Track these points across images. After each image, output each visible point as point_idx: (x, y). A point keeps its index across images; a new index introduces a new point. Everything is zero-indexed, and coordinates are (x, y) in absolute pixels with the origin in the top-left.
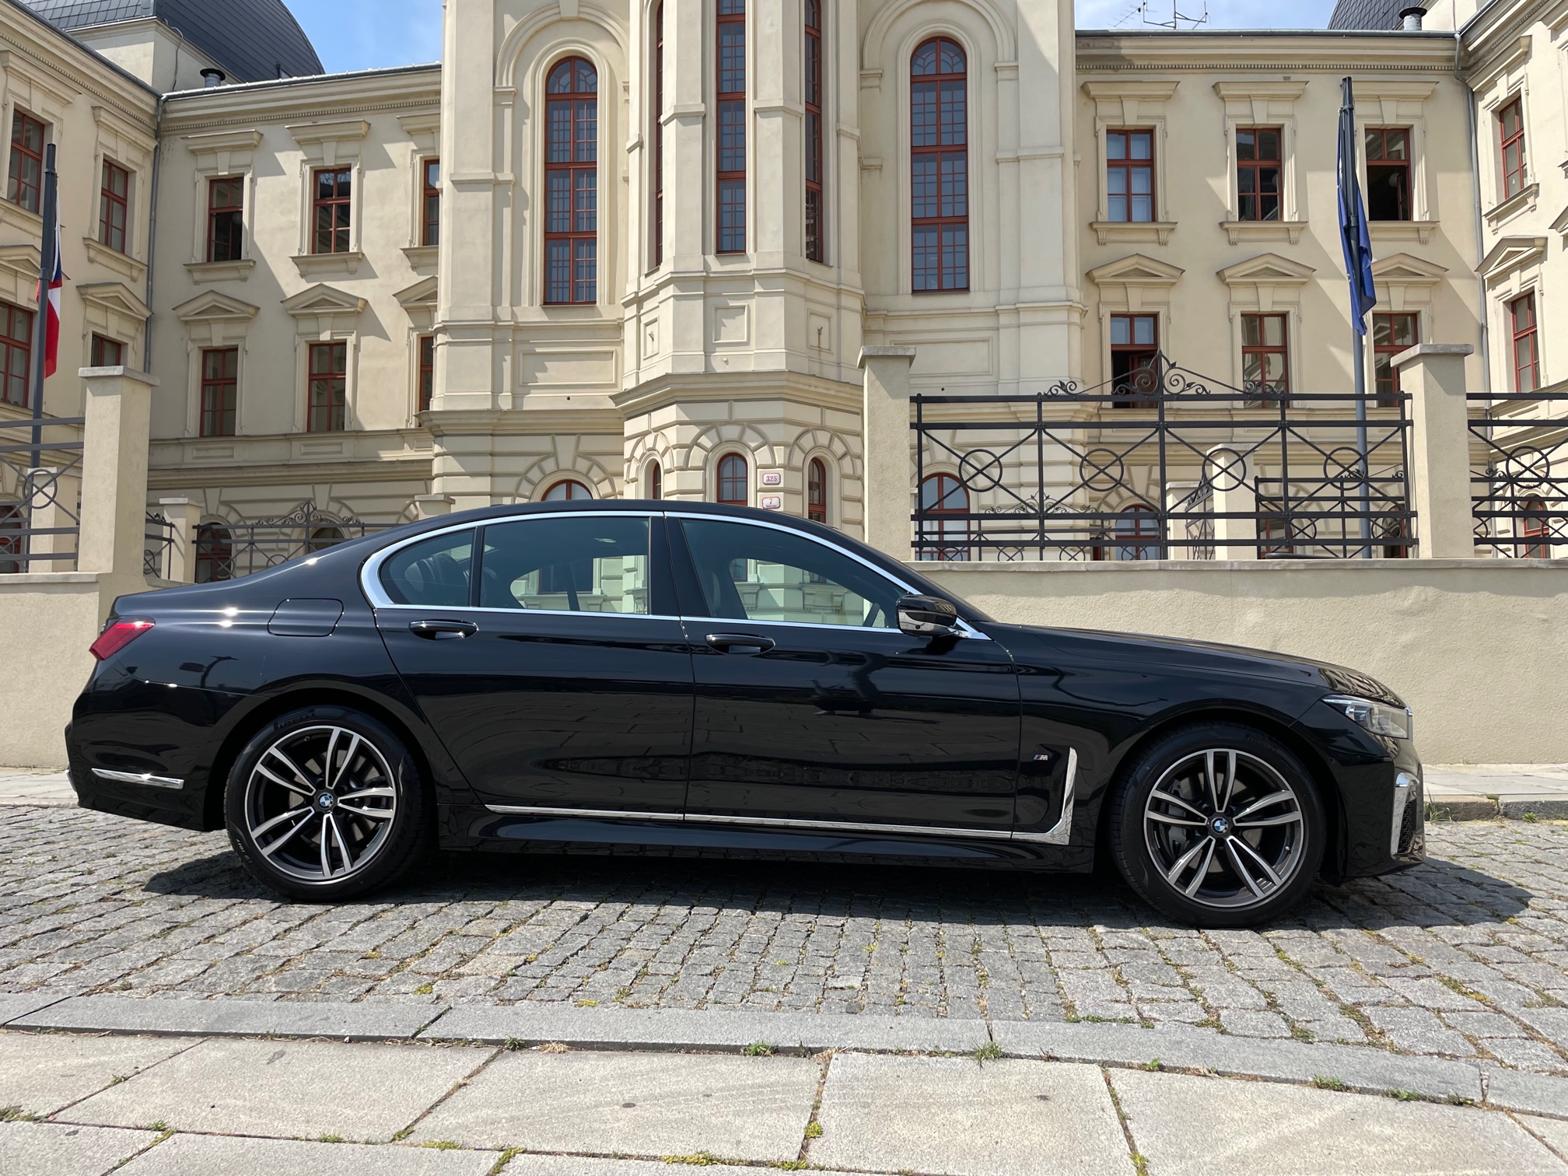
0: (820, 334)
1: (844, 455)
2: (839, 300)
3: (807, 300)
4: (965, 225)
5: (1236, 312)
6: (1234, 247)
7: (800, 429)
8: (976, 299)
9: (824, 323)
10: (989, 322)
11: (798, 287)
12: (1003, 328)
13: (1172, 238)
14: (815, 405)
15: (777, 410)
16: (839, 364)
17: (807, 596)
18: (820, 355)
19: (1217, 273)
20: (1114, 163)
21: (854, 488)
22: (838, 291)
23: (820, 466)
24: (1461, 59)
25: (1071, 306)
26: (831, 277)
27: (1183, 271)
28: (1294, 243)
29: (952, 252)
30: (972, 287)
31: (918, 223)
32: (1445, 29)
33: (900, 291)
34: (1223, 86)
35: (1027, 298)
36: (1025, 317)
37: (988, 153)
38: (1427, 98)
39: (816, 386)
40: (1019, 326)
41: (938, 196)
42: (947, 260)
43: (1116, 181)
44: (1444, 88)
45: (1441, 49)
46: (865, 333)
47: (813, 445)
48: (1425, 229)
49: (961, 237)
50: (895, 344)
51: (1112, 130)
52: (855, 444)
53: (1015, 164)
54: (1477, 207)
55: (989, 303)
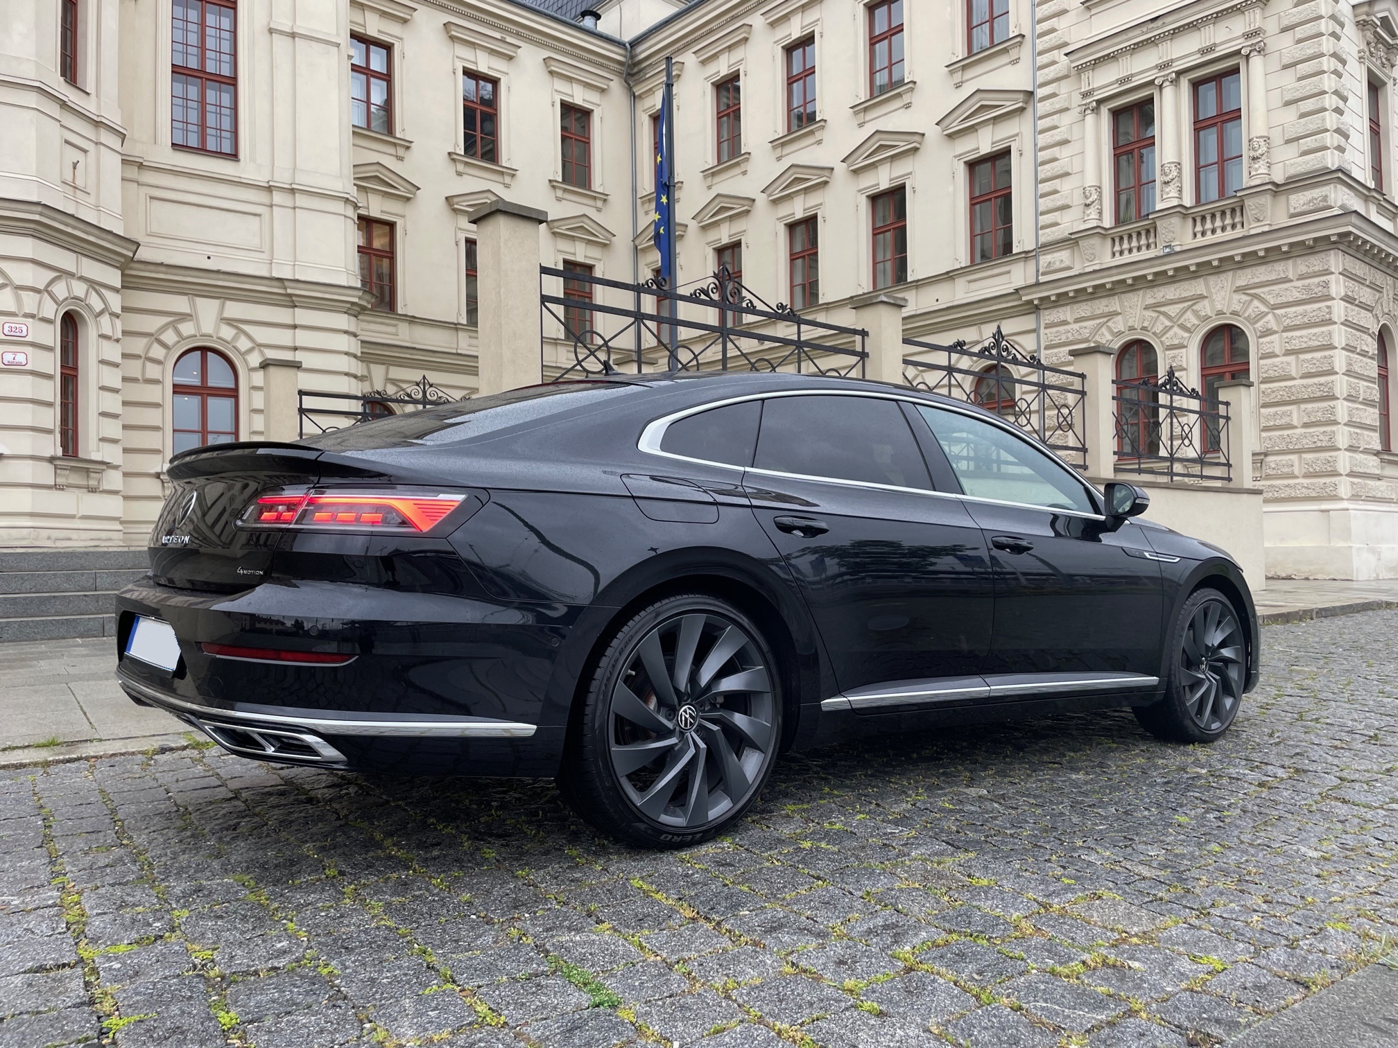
0: (75, 168)
1: (101, 313)
2: (98, 135)
3: (62, 126)
4: (232, 88)
5: (462, 237)
6: (459, 178)
7: (55, 274)
8: (246, 169)
9: (78, 156)
10: (262, 197)
11: (54, 110)
12: (276, 205)
13: (407, 155)
14: (69, 249)
15: (26, 246)
16: (97, 208)
17: (59, 471)
18: (75, 193)
19: (446, 198)
20: (355, 68)
21: (113, 352)
22: (97, 124)
23: (70, 323)
24: (629, 66)
25: (347, 199)
26: (89, 106)
27: (419, 189)
28: (507, 186)
29: (216, 113)
30: (241, 155)
31: (177, 70)
32: (617, 36)
33: (159, 141)
34: (453, 27)
35: (303, 180)
36: (301, 200)
37: (261, 21)
38: (603, 91)
39: (74, 228)
40: (294, 208)
41: (202, 48)
42: (211, 120)
43: (355, 85)
44: (616, 86)
45: (616, 54)
46: (122, 179)
47: (67, 295)
48: (600, 199)
49: (226, 99)
50: (151, 198)
51: (354, 36)
52: (115, 302)
53: (290, 39)
54: (634, 190)
55: (262, 178)
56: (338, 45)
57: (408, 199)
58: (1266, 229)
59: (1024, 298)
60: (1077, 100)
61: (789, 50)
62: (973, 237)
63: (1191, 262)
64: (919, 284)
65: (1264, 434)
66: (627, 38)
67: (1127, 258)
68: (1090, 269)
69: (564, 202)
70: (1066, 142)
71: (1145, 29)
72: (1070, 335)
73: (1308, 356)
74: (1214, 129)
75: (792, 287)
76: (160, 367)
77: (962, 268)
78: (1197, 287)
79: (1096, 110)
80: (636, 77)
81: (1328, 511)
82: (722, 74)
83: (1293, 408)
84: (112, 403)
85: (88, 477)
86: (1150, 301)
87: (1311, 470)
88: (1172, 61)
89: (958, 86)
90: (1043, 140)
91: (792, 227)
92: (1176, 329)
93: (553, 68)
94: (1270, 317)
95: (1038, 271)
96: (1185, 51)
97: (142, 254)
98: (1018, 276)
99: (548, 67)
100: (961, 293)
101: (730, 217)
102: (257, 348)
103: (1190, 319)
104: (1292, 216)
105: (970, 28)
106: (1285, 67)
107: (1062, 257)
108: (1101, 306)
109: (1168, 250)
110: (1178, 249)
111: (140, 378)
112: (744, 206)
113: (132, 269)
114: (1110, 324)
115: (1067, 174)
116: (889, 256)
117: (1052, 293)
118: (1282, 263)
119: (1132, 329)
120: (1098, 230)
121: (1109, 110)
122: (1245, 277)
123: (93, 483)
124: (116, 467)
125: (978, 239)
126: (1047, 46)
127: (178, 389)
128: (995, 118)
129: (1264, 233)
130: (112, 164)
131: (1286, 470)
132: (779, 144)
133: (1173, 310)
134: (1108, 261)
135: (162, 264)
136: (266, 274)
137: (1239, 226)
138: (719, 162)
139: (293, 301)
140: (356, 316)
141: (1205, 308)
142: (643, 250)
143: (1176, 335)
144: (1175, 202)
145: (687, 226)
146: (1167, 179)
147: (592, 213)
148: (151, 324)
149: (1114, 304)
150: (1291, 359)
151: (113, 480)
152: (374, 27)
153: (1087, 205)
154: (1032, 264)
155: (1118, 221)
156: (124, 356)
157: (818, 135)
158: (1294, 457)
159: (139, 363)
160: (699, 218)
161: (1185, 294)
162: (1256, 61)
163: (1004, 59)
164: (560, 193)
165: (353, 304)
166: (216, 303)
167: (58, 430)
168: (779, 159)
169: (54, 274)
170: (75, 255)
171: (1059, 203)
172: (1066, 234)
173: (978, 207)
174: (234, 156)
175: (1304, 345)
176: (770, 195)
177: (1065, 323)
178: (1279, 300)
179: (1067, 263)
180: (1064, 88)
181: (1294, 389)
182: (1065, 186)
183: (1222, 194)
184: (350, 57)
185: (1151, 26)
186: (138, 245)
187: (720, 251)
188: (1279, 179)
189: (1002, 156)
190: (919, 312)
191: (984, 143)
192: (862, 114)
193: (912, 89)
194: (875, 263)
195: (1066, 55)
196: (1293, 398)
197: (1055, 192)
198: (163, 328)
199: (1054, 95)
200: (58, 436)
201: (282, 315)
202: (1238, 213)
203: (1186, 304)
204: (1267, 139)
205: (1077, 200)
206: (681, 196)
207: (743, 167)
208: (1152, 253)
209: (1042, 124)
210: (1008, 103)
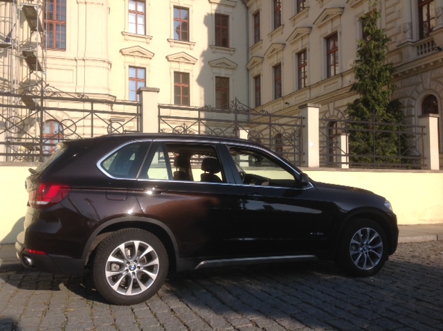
4: (65, 25)
5: (172, 71)
6: (172, 48)
8: (68, 53)
10: (73, 63)
12: (78, 66)
13: (151, 42)
19: (166, 57)
27: (155, 54)
28: (191, 49)
29: (60, 35)
30: (67, 48)
35: (87, 55)
36: (87, 63)
38: (234, 7)
40: (85, 66)
41: (55, 12)
42: (58, 37)
43: (132, 18)
48: (232, 50)
49: (64, 29)
53: (85, 5)
55: (73, 56)
57: (151, 58)
64: (342, 75)
69: (216, 53)
75: (299, 80)
93: (211, 1)
101: (277, 52)
107: (396, 57)
108: (412, 80)
112: (281, 47)
114: (417, 88)
115: (398, 18)
119: (426, 90)
120: (410, 43)
132: (293, 20)
134: (415, 57)
136: (73, 91)
138: (274, 30)
142: (250, 69)
145: (264, 58)
147: (228, 56)
149: (418, 78)
155: (421, 38)
157: (306, 14)
160: (267, 54)
164: (214, 50)
168: (293, 26)
171: (394, 33)
176: (290, 41)
182: (397, 24)
187: (275, 67)
190: (343, 87)
192: (321, 2)
197: (393, 27)
205: (402, 30)
206: (262, 46)
207: (282, 30)
208: (432, 52)
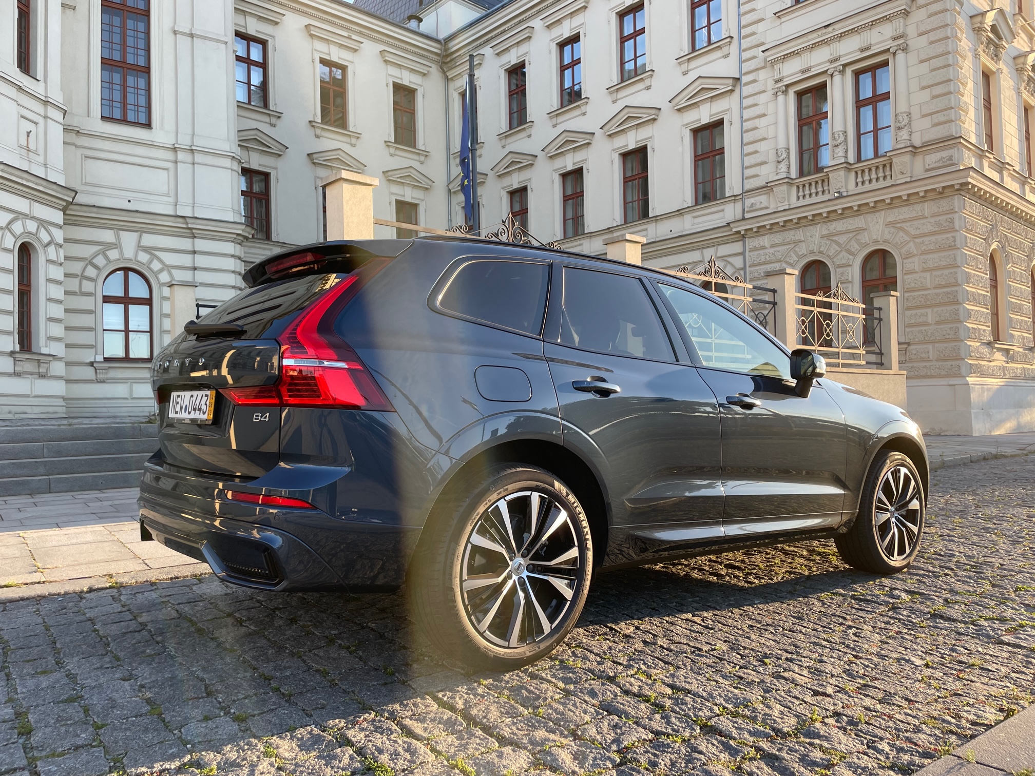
0: (28, 136)
1: (48, 244)
2: (46, 111)
3: (18, 104)
4: (146, 75)
6: (317, 139)
8: (157, 135)
9: (30, 126)
10: (170, 155)
11: (12, 92)
12: (180, 162)
13: (278, 122)
14: (24, 197)
16: (45, 165)
17: (17, 362)
19: (308, 155)
20: (239, 58)
21: (57, 273)
22: (46, 103)
23: (25, 251)
24: (444, 56)
25: (234, 157)
26: (38, 88)
27: (287, 148)
28: (353, 146)
29: (134, 93)
30: (154, 125)
31: (106, 63)
32: (434, 35)
33: (91, 115)
34: (312, 28)
35: (199, 142)
36: (199, 158)
37: (167, 24)
38: (424, 75)
39: (27, 180)
40: (193, 164)
41: (124, 45)
42: (131, 99)
43: (240, 72)
44: (434, 70)
45: (434, 47)
46: (64, 143)
47: (23, 231)
48: (422, 155)
49: (142, 83)
50: (86, 157)
51: (238, 34)
52: (59, 235)
53: (189, 39)
54: (448, 148)
55: (169, 140)
56: (226, 43)
57: (280, 155)
58: (908, 180)
59: (734, 230)
60: (770, 84)
61: (562, 45)
62: (696, 184)
63: (854, 204)
64: (657, 219)
65: (907, 330)
66: (442, 36)
67: (808, 201)
68: (782, 209)
69: (396, 157)
70: (764, 115)
71: (820, 33)
72: (767, 257)
73: (939, 273)
74: (871, 107)
75: (565, 220)
76: (94, 283)
77: (688, 207)
78: (859, 222)
79: (785, 92)
80: (449, 65)
81: (954, 385)
82: (512, 63)
83: (929, 311)
84: (57, 311)
85: (39, 366)
86: (825, 232)
87: (942, 355)
88: (840, 57)
89: (685, 74)
90: (747, 114)
91: (564, 176)
92: (844, 253)
93: (387, 58)
94: (911, 244)
95: (744, 210)
96: (849, 49)
97: (80, 199)
98: (729, 212)
99: (383, 57)
100: (688, 224)
101: (519, 168)
102: (166, 268)
103: (854, 246)
104: (927, 170)
105: (693, 31)
106: (922, 62)
107: (761, 200)
108: (790, 235)
109: (836, 195)
110: (845, 194)
111: (78, 291)
112: (529, 161)
113: (71, 210)
114: (797, 249)
115: (764, 139)
116: (636, 198)
117: (754, 225)
118: (921, 205)
119: (812, 252)
120: (786, 180)
121: (795, 92)
122: (894, 215)
123: (42, 370)
124: (60, 359)
125: (700, 186)
126: (749, 45)
127: (107, 299)
128: (712, 97)
129: (906, 183)
130: (56, 133)
131: (923, 355)
132: (554, 115)
133: (842, 239)
134: (794, 202)
135: (94, 206)
136: (172, 213)
137: (889, 177)
138: (511, 128)
139: (193, 233)
140: (239, 244)
141: (865, 238)
142: (455, 192)
143: (843, 257)
144: (843, 161)
145: (487, 175)
146: (836, 143)
147: (416, 165)
148: (87, 251)
149: (799, 234)
150: (928, 275)
151: (58, 368)
152: (253, 27)
153: (779, 162)
154: (739, 205)
155: (802, 174)
156: (66, 275)
157: (583, 109)
158: (930, 347)
159: (77, 281)
160: (496, 170)
161: (850, 227)
162: (900, 56)
163: (718, 54)
164: (392, 151)
165: (238, 235)
166: (135, 235)
167: (16, 331)
168: (554, 126)
169: (11, 216)
170: (28, 201)
171: (759, 161)
172: (764, 183)
173: (700, 162)
174: (148, 125)
175: (936, 265)
176: (549, 153)
177: (763, 248)
178: (918, 232)
179: (765, 204)
180: (762, 75)
181: (929, 297)
182: (763, 147)
183: (876, 155)
184: (235, 51)
185: (824, 31)
186: (76, 193)
187: (512, 193)
188: (917, 143)
189: (717, 125)
190: (657, 240)
191: (704, 115)
192: (615, 94)
193: (651, 76)
194: (625, 203)
195: (763, 52)
196: (928, 303)
197: (756, 152)
198: (96, 255)
199: (754, 81)
200: (17, 336)
201: (186, 244)
202: (888, 168)
203: (851, 235)
204: (909, 114)
205: (772, 157)
206: (483, 153)
207: (528, 132)
208: (826, 197)
209: (746, 102)
210: (721, 87)
